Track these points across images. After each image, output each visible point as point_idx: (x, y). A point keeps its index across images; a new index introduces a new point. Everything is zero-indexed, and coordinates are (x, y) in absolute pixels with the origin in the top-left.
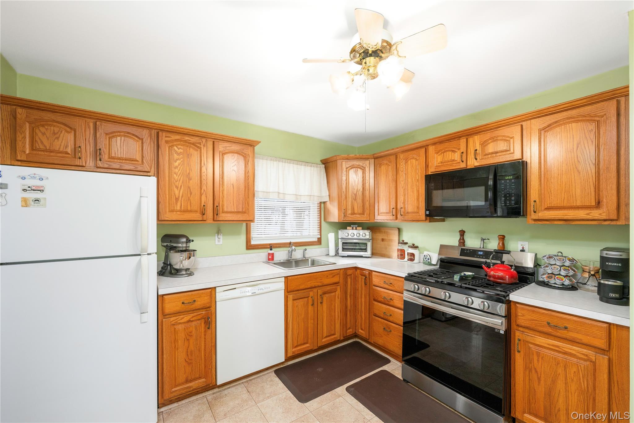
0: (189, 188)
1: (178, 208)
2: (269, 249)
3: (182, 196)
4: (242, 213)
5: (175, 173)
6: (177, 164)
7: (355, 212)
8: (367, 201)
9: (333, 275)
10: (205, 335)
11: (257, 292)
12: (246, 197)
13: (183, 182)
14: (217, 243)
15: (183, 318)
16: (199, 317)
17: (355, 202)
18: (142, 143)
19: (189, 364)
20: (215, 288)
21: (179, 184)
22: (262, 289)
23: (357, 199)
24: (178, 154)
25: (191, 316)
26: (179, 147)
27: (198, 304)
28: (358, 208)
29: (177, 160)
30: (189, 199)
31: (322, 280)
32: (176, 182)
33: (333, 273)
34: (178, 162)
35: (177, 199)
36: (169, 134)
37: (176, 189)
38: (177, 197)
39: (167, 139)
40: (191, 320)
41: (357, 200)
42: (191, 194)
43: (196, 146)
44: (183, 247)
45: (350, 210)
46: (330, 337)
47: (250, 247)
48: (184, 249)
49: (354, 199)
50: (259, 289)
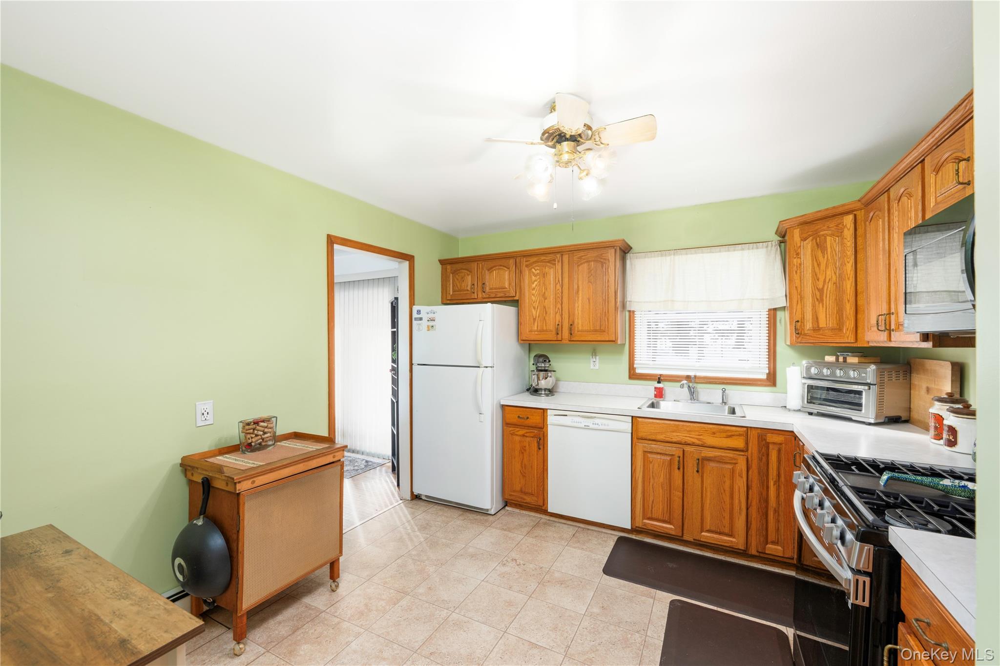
0: (545, 307)
1: (536, 328)
2: (657, 382)
3: (539, 317)
4: (601, 332)
5: (533, 295)
6: (534, 285)
7: (820, 326)
8: (847, 301)
9: (730, 434)
10: (537, 454)
11: (591, 426)
12: (605, 313)
13: (539, 303)
14: (592, 367)
15: (519, 431)
16: (532, 435)
17: (821, 305)
18: (510, 272)
19: (524, 476)
20: (547, 409)
21: (536, 305)
22: (598, 424)
23: (824, 298)
24: (535, 276)
25: (525, 432)
26: (536, 268)
27: (530, 422)
28: (828, 316)
29: (535, 281)
30: (544, 319)
31: (701, 437)
32: (534, 303)
33: (728, 431)
34: (536, 283)
35: (534, 319)
36: (528, 259)
37: (533, 310)
38: (534, 317)
39: (528, 263)
40: (525, 435)
41: (825, 302)
42: (546, 313)
43: (552, 262)
44: (541, 367)
45: (811, 321)
46: (721, 536)
47: (633, 375)
48: (543, 369)
49: (817, 299)
50: (594, 423)
